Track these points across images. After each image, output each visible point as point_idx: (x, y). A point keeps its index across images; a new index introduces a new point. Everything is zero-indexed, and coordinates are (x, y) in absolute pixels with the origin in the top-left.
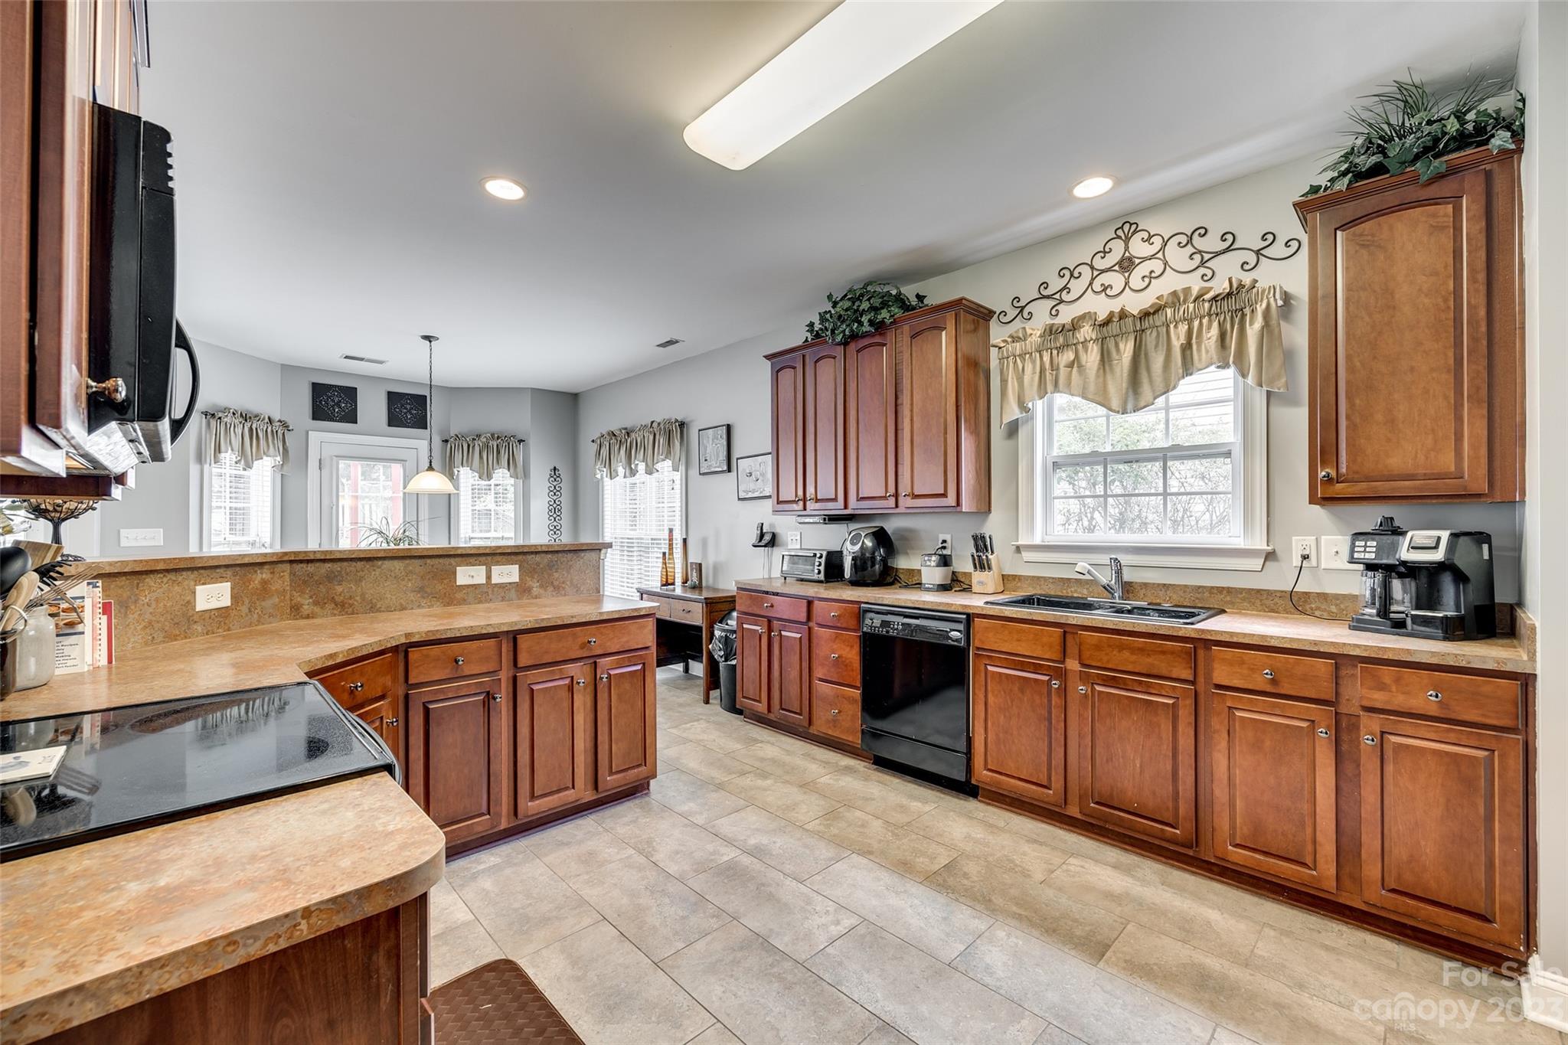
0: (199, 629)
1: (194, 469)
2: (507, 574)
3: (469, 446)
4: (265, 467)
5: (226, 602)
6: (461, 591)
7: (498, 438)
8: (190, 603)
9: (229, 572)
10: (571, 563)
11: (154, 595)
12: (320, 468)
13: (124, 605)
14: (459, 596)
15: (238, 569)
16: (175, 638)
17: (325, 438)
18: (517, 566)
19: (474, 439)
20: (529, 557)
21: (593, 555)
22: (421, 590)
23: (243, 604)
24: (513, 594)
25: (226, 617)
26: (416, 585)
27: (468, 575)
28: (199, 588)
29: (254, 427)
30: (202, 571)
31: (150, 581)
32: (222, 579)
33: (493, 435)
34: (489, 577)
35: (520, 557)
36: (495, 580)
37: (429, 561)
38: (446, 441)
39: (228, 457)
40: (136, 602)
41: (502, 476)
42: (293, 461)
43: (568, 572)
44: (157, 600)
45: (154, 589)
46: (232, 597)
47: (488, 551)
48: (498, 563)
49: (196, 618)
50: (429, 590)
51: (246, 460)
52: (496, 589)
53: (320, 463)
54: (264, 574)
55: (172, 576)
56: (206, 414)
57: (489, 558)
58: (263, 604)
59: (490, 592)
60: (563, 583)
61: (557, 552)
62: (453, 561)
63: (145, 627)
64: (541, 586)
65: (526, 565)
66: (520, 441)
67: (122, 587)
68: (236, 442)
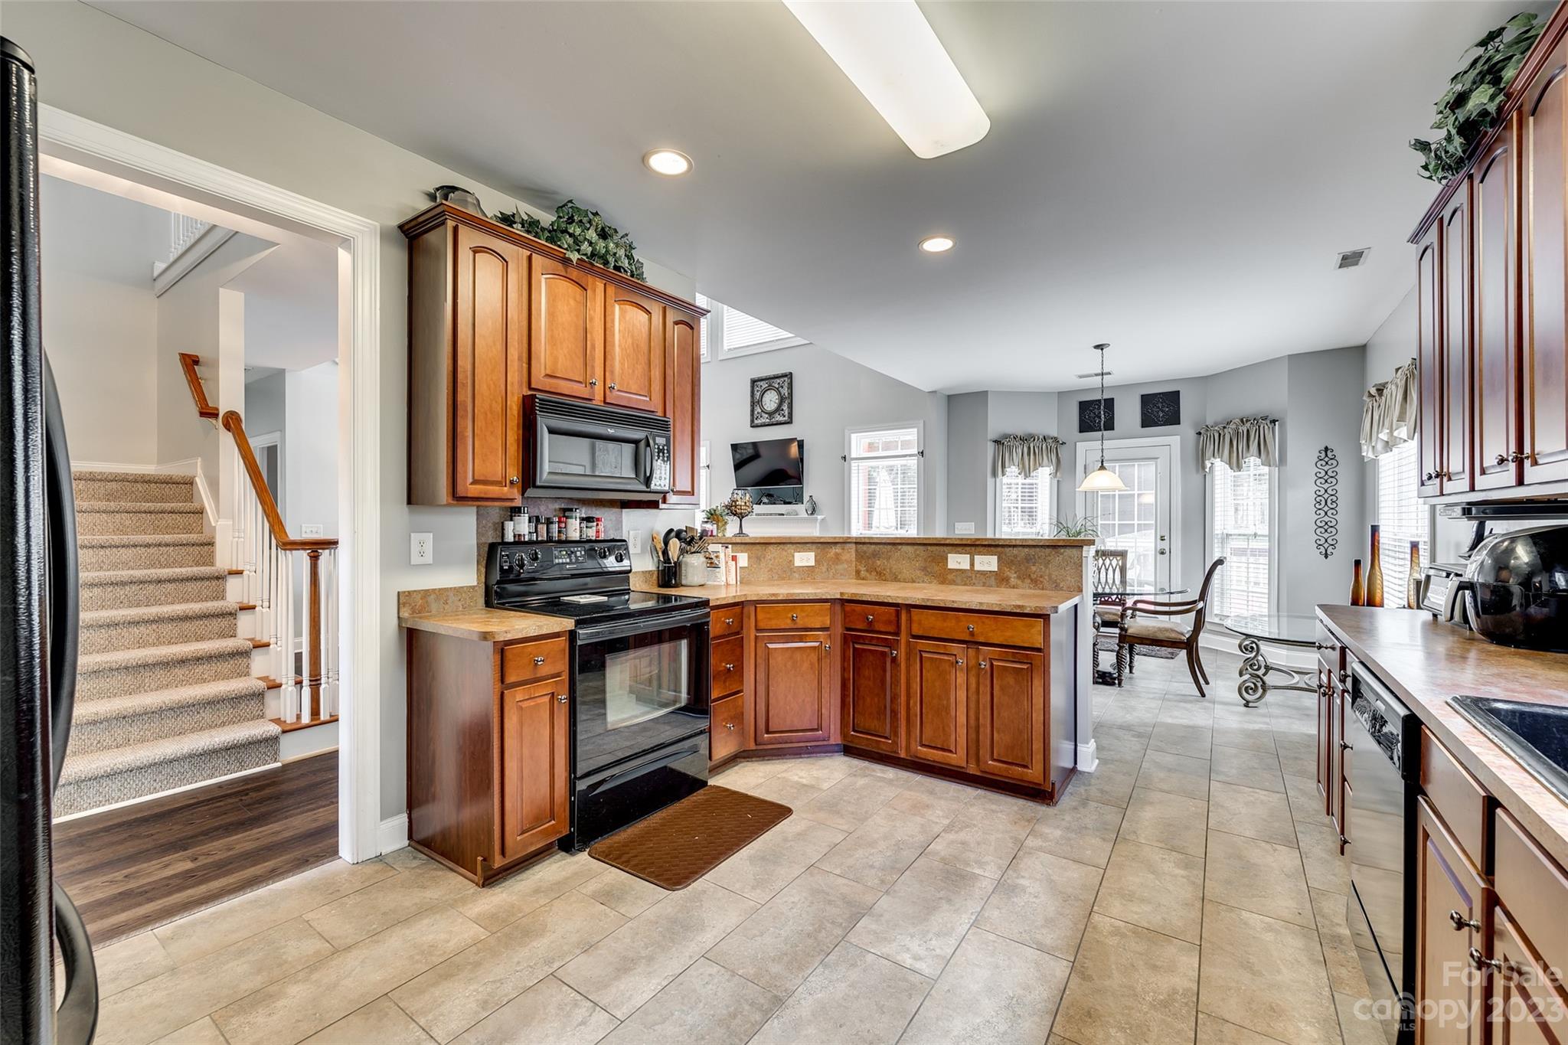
0: (797, 576)
1: (990, 480)
2: (988, 563)
3: (1220, 434)
4: (1044, 475)
5: (812, 563)
6: (952, 573)
7: (1247, 421)
8: (791, 562)
9: (814, 546)
10: (1049, 558)
11: (773, 555)
12: (1085, 473)
13: (759, 559)
14: (950, 577)
15: (819, 545)
16: (783, 579)
17: (1088, 447)
18: (996, 557)
19: (1224, 427)
20: (1007, 550)
21: (1074, 552)
22: (924, 569)
23: (823, 565)
24: (992, 581)
25: (813, 572)
26: (922, 565)
27: (957, 561)
28: (796, 554)
29: (1032, 445)
30: (798, 545)
31: (771, 547)
32: (810, 550)
33: (1242, 420)
34: (972, 564)
35: (999, 549)
36: (977, 567)
37: (929, 548)
38: (1200, 433)
39: (1012, 470)
40: (764, 558)
41: (1252, 462)
42: (1064, 469)
43: (1046, 567)
44: (774, 558)
45: (773, 552)
46: (815, 561)
47: (969, 542)
48: (979, 554)
49: (795, 570)
50: (929, 570)
51: (1026, 472)
52: (978, 575)
53: (1085, 468)
54: (838, 549)
55: (781, 546)
56: (995, 441)
57: (973, 548)
58: (836, 567)
59: (974, 577)
60: (1041, 577)
61: (1034, 546)
62: (946, 549)
63: (769, 571)
64: (1019, 577)
65: (1004, 557)
66: (1274, 422)
67: (758, 550)
68: (1016, 459)
